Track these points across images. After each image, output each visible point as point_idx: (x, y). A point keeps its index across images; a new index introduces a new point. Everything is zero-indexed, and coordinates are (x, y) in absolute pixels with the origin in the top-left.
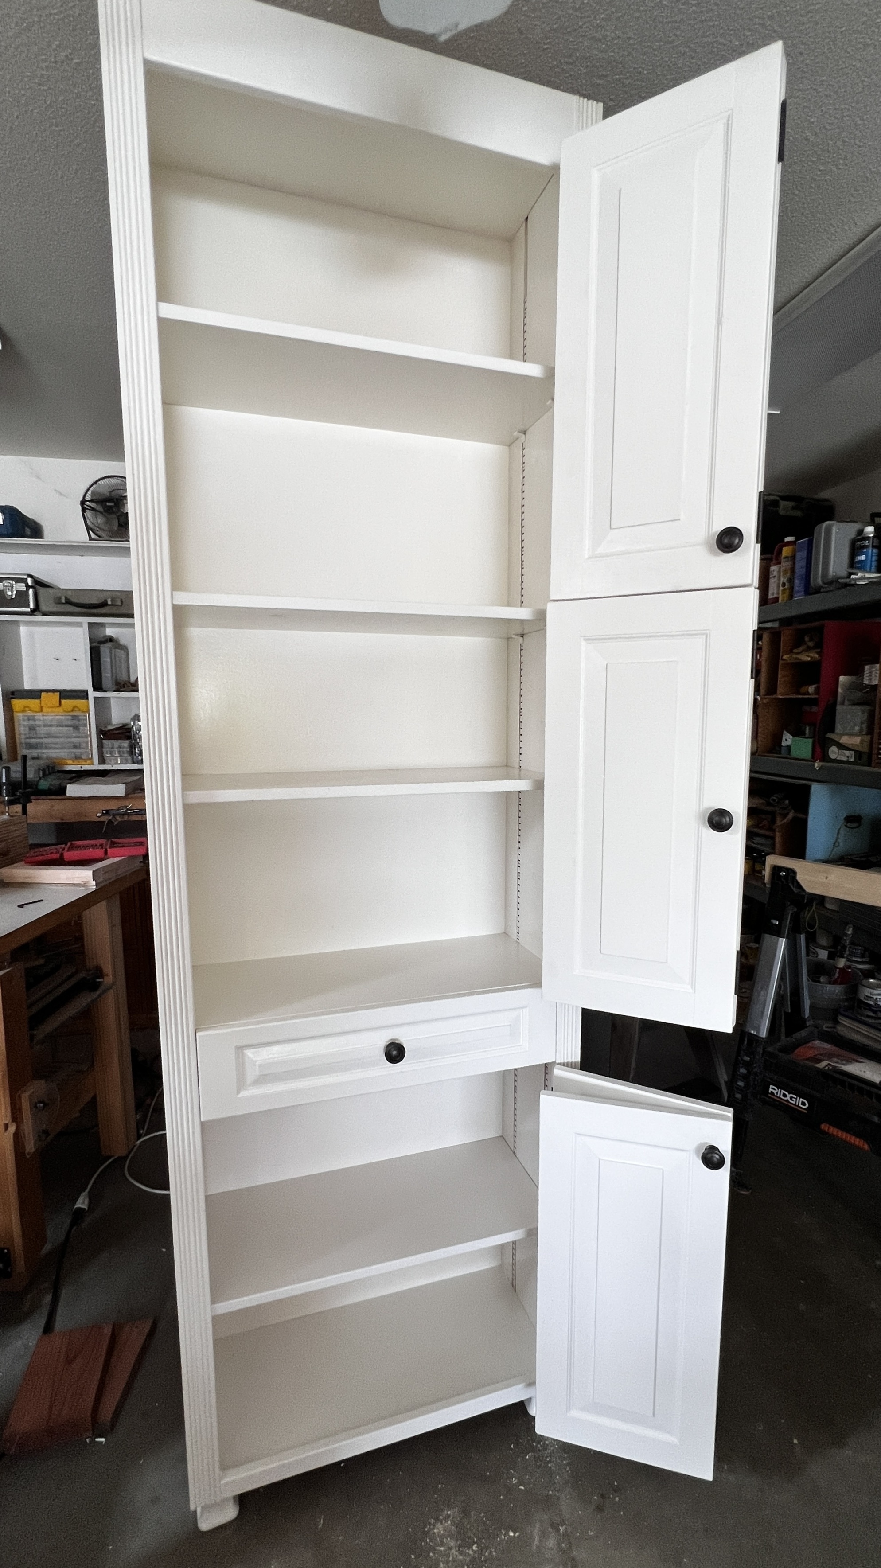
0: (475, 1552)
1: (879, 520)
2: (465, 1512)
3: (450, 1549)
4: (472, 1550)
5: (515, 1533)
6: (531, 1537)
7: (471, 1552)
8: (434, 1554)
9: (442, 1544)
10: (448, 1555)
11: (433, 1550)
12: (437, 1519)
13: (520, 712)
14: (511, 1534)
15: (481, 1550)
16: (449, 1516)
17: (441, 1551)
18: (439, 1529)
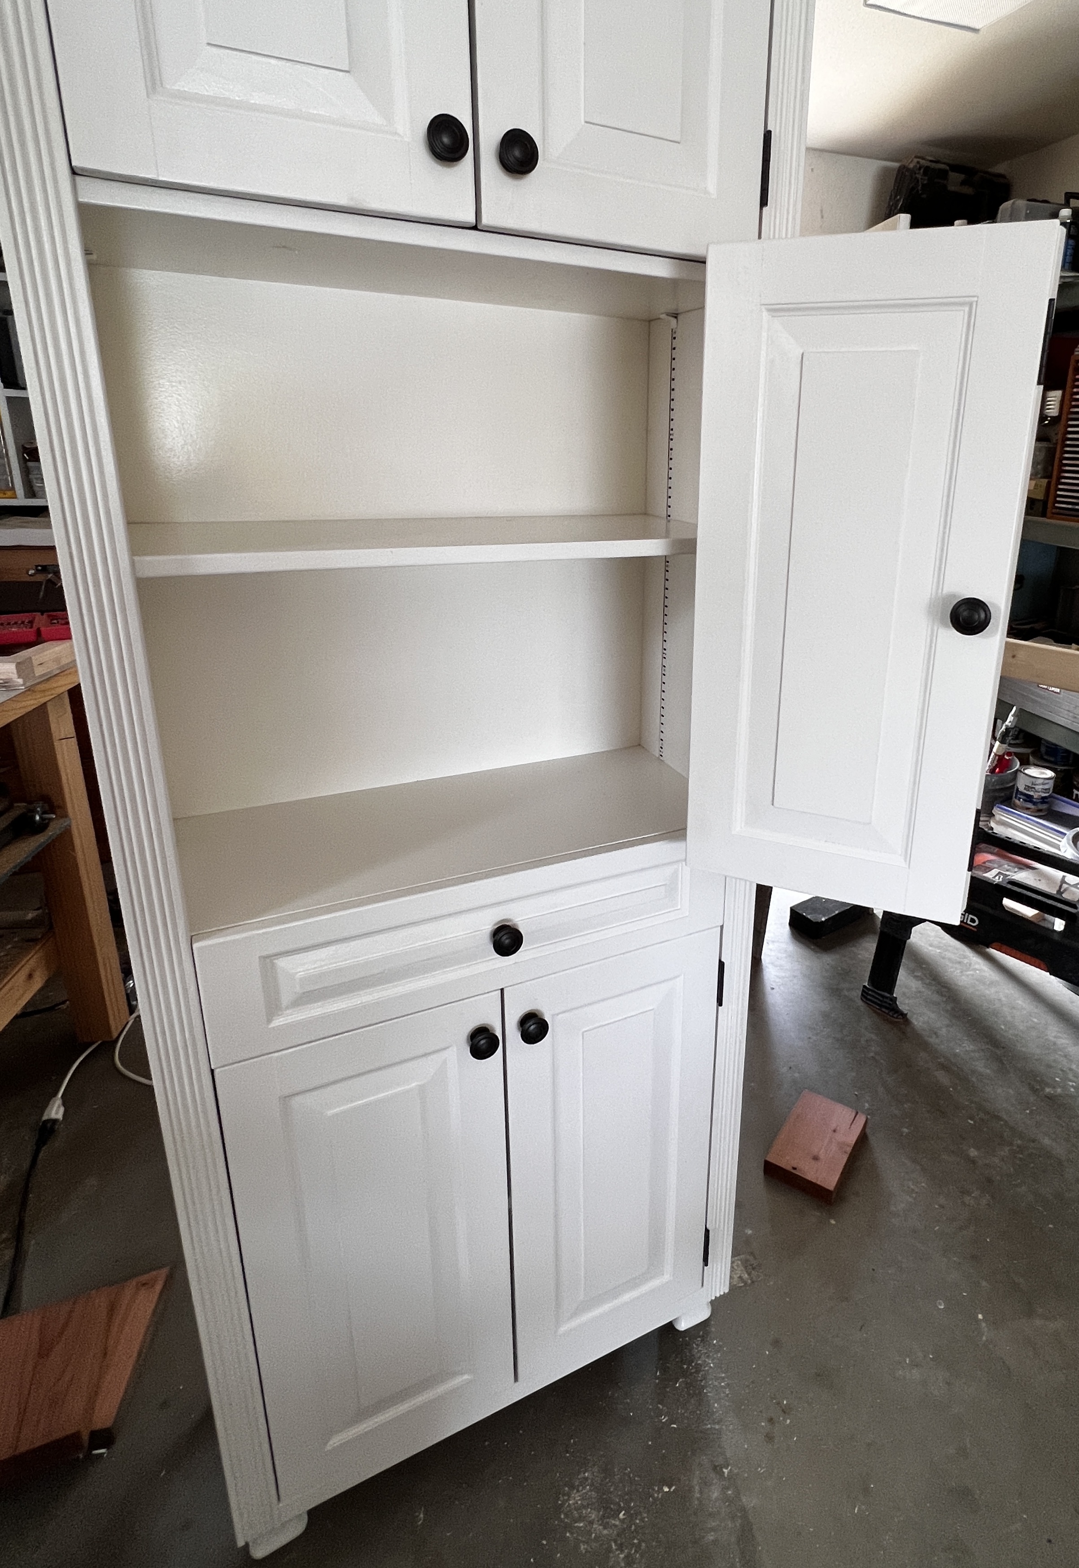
0: (622, 1521)
1: (1074, 203)
2: (607, 1471)
3: (591, 1523)
4: (619, 1519)
5: (670, 1488)
6: (691, 1489)
7: (617, 1523)
8: (572, 1533)
9: (581, 1519)
10: (589, 1533)
11: (568, 1527)
12: (572, 1487)
13: (670, 435)
14: (666, 1489)
15: (631, 1517)
16: (586, 1479)
17: (579, 1528)
18: (576, 1498)
